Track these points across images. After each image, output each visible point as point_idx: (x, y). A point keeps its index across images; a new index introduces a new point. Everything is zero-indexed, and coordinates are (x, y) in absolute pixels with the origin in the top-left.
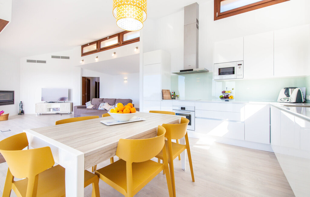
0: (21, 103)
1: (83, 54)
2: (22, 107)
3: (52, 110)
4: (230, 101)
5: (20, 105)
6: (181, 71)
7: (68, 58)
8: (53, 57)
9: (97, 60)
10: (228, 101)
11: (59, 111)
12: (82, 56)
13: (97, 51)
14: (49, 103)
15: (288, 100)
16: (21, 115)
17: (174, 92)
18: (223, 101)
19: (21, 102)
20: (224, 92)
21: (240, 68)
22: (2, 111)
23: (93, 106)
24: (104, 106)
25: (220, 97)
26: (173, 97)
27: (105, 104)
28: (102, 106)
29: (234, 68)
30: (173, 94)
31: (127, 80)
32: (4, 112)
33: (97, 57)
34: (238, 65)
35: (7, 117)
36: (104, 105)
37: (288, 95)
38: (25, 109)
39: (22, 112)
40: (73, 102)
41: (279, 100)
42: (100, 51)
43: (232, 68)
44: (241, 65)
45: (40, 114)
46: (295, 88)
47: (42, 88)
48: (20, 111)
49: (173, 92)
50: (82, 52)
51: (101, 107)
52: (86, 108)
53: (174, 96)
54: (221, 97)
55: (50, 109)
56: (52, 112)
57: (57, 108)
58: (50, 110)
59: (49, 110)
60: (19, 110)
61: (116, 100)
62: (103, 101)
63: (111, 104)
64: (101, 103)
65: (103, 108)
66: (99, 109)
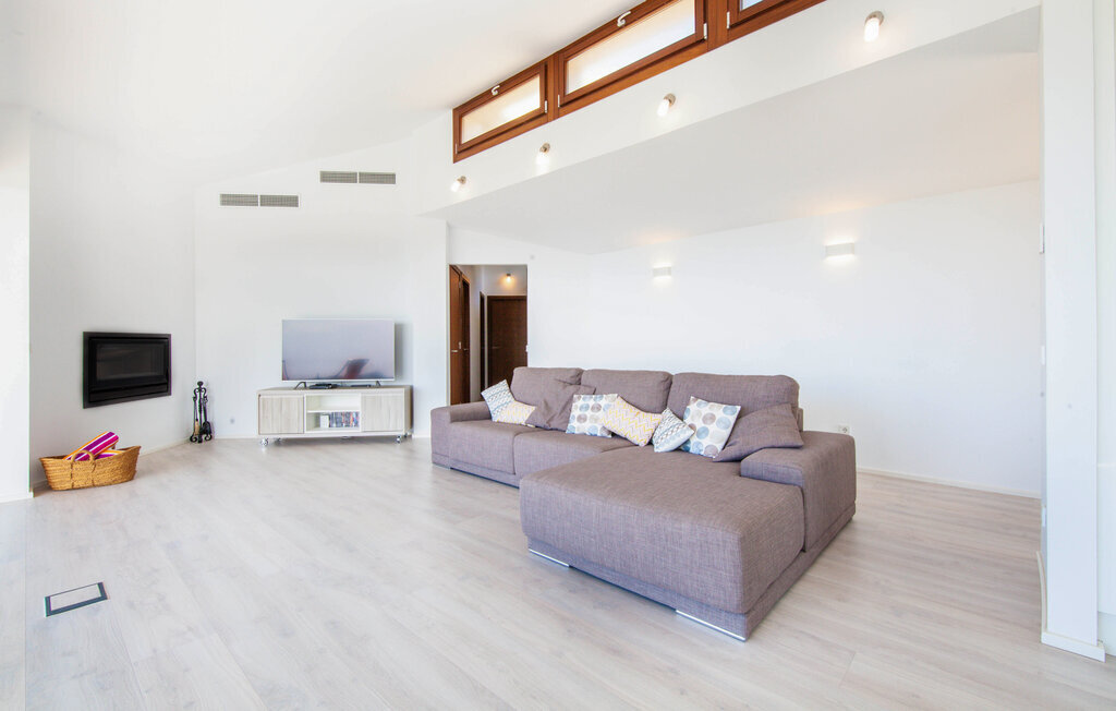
0: (200, 390)
1: (463, 150)
2: (203, 408)
3: (325, 421)
5: (195, 398)
7: (389, 178)
8: (327, 177)
9: (543, 164)
11: (357, 424)
12: (455, 162)
13: (544, 114)
14: (312, 388)
16: (200, 442)
19: (200, 384)
22: (111, 434)
23: (533, 408)
24: (600, 414)
27: (604, 401)
28: (589, 413)
31: (669, 271)
32: (116, 438)
33: (545, 149)
35: (130, 465)
36: (599, 408)
38: (216, 416)
39: (204, 432)
40: (415, 386)
42: (565, 114)
45: (278, 443)
47: (283, 321)
48: (197, 425)
50: (460, 141)
51: (582, 419)
52: (490, 418)
55: (317, 416)
56: (325, 430)
57: (349, 413)
58: (317, 424)
59: (312, 422)
60: (188, 421)
61: (668, 381)
62: (583, 383)
63: (644, 404)
64: (579, 398)
65: (596, 428)
66: (576, 432)
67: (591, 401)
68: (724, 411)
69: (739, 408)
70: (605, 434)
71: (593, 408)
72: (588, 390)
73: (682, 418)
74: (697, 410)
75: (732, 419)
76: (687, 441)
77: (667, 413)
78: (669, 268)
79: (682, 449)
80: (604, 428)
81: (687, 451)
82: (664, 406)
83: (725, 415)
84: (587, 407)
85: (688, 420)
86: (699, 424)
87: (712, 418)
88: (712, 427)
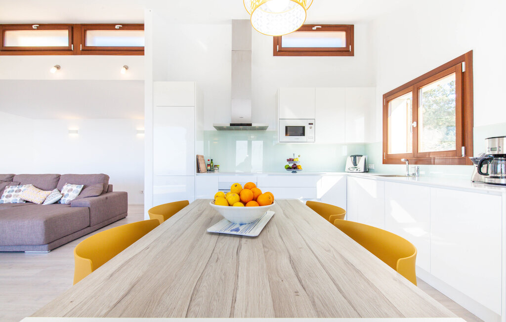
4: (298, 172)
6: (231, 125)
10: (295, 172)
15: (357, 170)
17: (212, 160)
18: (290, 172)
20: (290, 160)
21: (311, 128)
24: (20, 193)
25: (285, 166)
26: (209, 168)
27: (22, 188)
28: (13, 194)
29: (304, 128)
30: (209, 163)
31: (77, 132)
34: (309, 124)
36: (20, 191)
37: (355, 164)
41: (347, 169)
43: (302, 128)
44: (312, 124)
46: (362, 156)
49: (209, 160)
51: (7, 197)
53: (212, 168)
54: (287, 167)
61: (58, 177)
62: (14, 180)
63: (45, 187)
64: (9, 187)
65: (17, 200)
66: (4, 202)
67: (16, 188)
68: (77, 187)
69: (83, 186)
70: (22, 202)
71: (16, 191)
72: (15, 183)
73: (60, 192)
74: (66, 188)
75: (80, 190)
76: (60, 200)
77: (56, 190)
78: (77, 131)
79: (58, 202)
80: (21, 199)
81: (60, 203)
82: (55, 187)
83: (77, 189)
84: (13, 191)
85: (62, 192)
86: (66, 193)
87: (72, 190)
88: (71, 193)
